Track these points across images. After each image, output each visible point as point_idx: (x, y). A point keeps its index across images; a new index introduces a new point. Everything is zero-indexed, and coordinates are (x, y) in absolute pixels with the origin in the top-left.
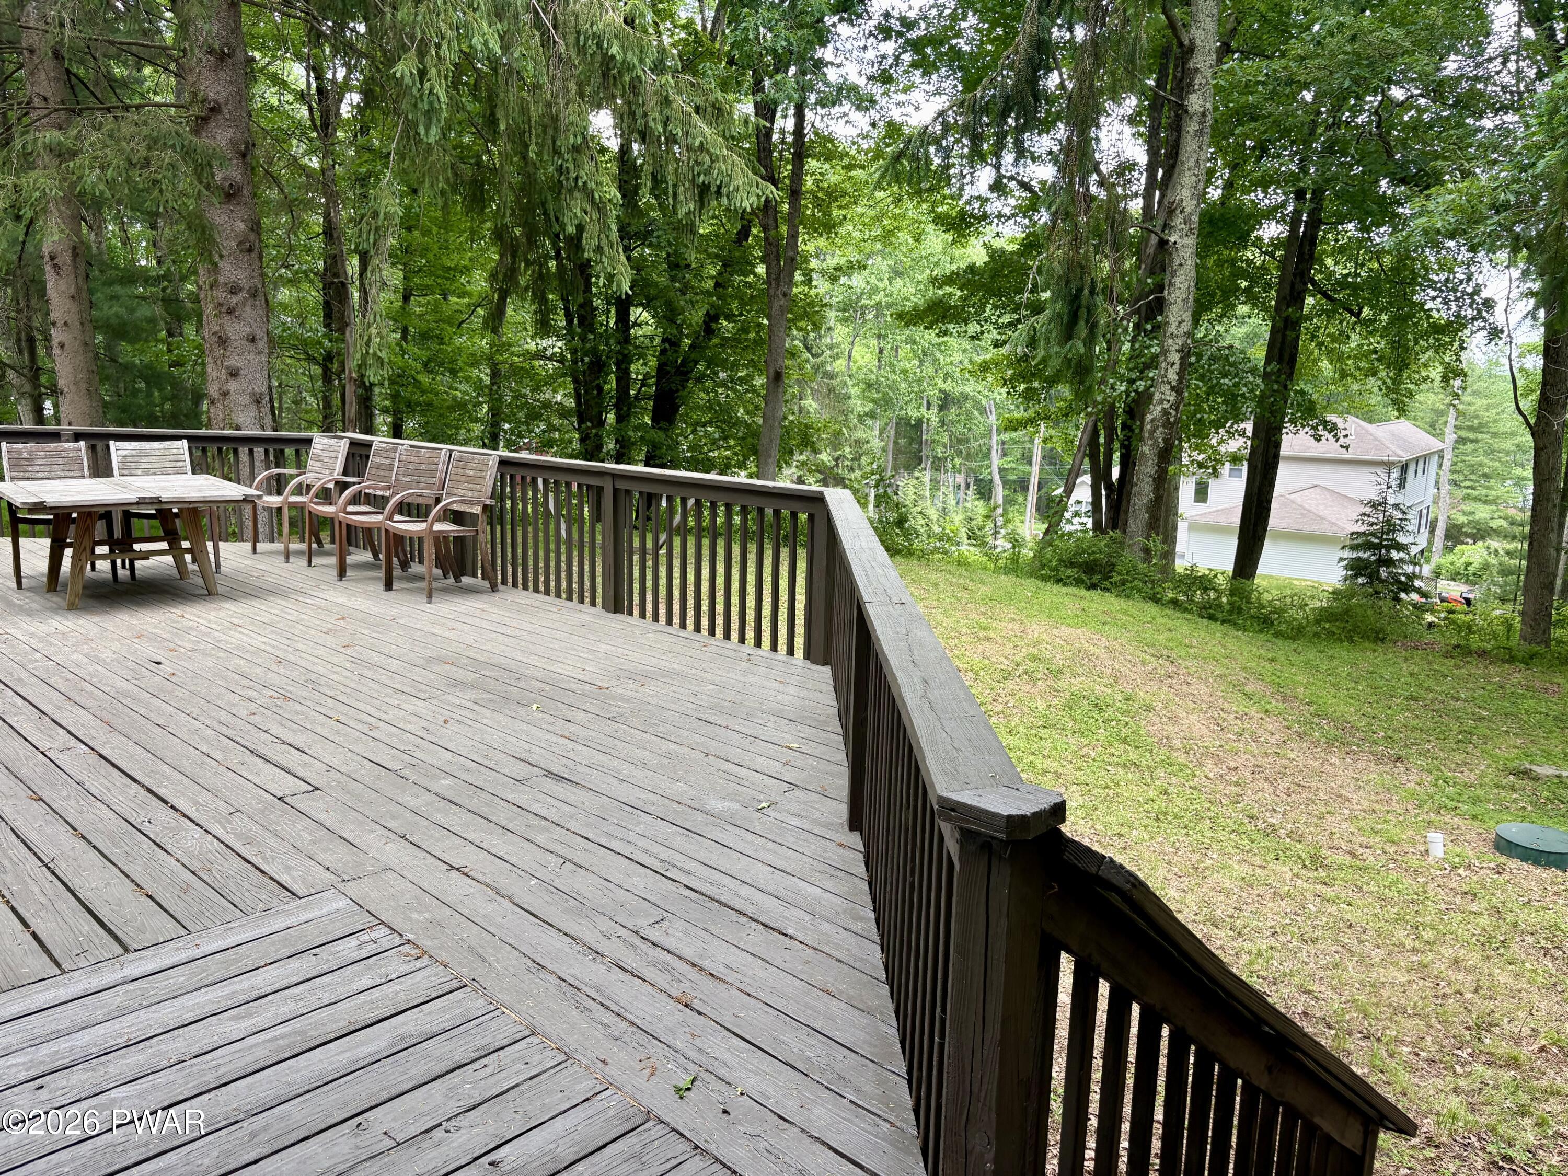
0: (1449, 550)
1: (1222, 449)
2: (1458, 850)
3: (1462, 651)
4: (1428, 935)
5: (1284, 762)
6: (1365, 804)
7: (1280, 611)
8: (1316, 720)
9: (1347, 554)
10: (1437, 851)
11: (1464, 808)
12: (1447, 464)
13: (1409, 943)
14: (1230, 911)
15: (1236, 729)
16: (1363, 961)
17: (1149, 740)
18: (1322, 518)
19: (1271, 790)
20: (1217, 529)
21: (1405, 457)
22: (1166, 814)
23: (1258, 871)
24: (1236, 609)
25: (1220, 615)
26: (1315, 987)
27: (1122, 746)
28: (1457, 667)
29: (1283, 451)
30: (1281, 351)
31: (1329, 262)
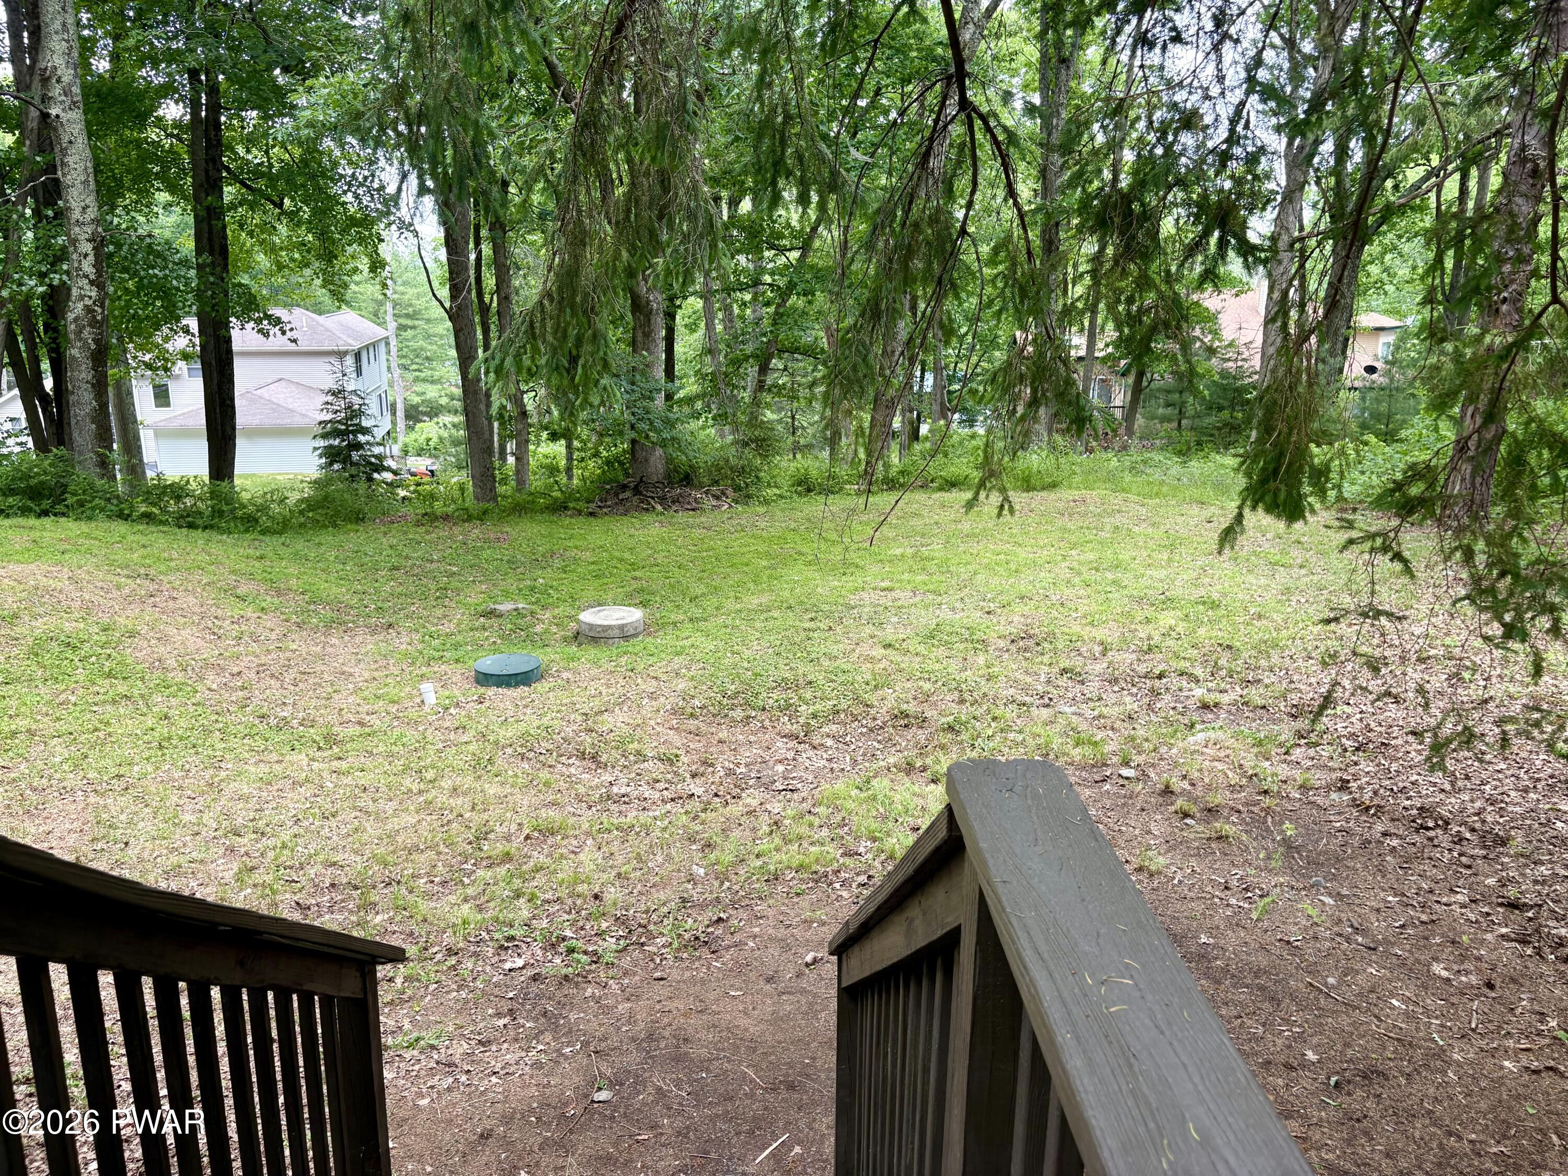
0: (411, 428)
1: (169, 346)
2: (447, 693)
3: (431, 519)
4: (430, 775)
5: (288, 654)
6: (367, 675)
7: (263, 509)
8: (312, 607)
9: (322, 443)
10: (431, 699)
11: (448, 655)
12: (394, 350)
13: (415, 787)
14: (252, 815)
15: (234, 634)
16: (380, 817)
17: (139, 667)
18: (293, 411)
19: (278, 684)
20: (183, 433)
21: (356, 345)
22: (170, 738)
23: (276, 766)
24: (217, 513)
25: (200, 522)
26: (338, 857)
27: (107, 681)
28: (428, 533)
29: (236, 347)
30: (210, 240)
31: (241, 150)
